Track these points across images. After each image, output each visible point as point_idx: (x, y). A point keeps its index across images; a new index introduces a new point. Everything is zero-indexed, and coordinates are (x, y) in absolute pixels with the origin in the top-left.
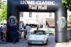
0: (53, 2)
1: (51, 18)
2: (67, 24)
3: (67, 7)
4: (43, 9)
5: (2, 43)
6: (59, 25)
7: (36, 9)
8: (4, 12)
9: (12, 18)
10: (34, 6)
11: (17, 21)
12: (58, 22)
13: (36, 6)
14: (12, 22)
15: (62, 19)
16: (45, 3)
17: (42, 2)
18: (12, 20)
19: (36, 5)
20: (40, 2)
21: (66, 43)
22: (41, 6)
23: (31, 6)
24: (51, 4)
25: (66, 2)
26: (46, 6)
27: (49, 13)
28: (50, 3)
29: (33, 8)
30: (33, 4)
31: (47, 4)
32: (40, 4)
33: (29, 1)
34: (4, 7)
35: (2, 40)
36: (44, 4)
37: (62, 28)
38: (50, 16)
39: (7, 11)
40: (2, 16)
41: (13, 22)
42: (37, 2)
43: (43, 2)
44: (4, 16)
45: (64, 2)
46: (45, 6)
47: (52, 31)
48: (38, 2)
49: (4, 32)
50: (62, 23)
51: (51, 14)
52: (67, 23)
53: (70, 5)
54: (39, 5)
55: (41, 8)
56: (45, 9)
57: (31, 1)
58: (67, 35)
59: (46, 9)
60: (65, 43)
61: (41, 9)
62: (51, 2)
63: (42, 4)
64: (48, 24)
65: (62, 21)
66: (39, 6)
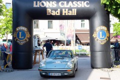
0: (86, 2)
1: (83, 28)
2: (109, 38)
3: (109, 10)
4: (70, 14)
5: (6, 71)
6: (97, 40)
7: (59, 14)
8: (8, 21)
9: (20, 31)
10: (56, 10)
11: (28, 36)
12: (94, 35)
13: (59, 10)
14: (20, 37)
15: (102, 30)
16: (73, 4)
17: (68, 3)
18: (20, 33)
19: (60, 8)
20: (65, 2)
21: (109, 69)
22: (67, 10)
23: (50, 10)
24: (83, 6)
25: (107, 1)
26: (75, 10)
27: (80, 21)
28: (81, 3)
29: (54, 13)
30: (53, 6)
31: (76, 6)
32: (65, 6)
33: (47, 2)
34: (7, 13)
35: (5, 67)
36: (72, 6)
37: (102, 45)
38: (82, 26)
39: (13, 18)
40: (4, 27)
41: (22, 37)
42: (60, 3)
43: (70, 2)
44: (7, 28)
45: (104, 2)
46: (73, 10)
47: (85, 51)
48: (62, 3)
49: (8, 53)
50: (101, 37)
51: (83, 23)
52: (109, 36)
53: (114, 7)
54: (64, 8)
55: (67, 12)
56: (73, 14)
57: (51, 2)
58: (110, 56)
59: (75, 14)
60: (106, 69)
61: (67, 14)
62: (83, 2)
63: (68, 6)
64: (79, 39)
65: (101, 33)
66: (64, 10)
